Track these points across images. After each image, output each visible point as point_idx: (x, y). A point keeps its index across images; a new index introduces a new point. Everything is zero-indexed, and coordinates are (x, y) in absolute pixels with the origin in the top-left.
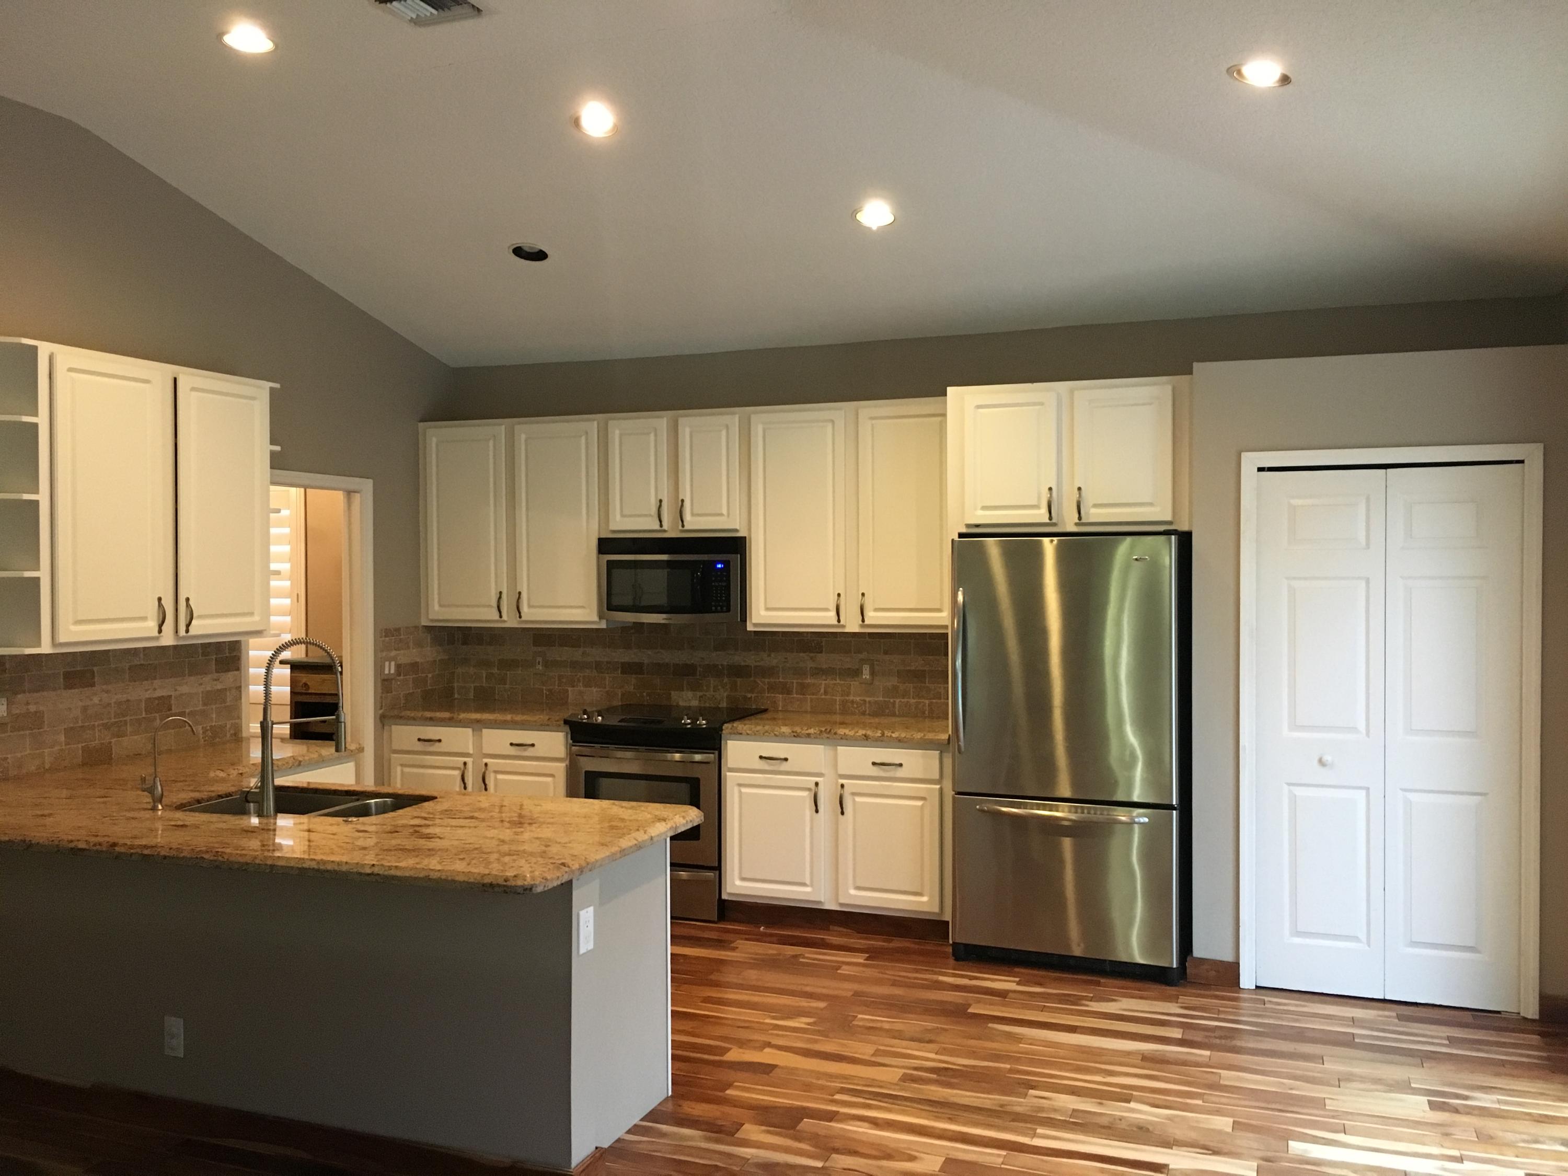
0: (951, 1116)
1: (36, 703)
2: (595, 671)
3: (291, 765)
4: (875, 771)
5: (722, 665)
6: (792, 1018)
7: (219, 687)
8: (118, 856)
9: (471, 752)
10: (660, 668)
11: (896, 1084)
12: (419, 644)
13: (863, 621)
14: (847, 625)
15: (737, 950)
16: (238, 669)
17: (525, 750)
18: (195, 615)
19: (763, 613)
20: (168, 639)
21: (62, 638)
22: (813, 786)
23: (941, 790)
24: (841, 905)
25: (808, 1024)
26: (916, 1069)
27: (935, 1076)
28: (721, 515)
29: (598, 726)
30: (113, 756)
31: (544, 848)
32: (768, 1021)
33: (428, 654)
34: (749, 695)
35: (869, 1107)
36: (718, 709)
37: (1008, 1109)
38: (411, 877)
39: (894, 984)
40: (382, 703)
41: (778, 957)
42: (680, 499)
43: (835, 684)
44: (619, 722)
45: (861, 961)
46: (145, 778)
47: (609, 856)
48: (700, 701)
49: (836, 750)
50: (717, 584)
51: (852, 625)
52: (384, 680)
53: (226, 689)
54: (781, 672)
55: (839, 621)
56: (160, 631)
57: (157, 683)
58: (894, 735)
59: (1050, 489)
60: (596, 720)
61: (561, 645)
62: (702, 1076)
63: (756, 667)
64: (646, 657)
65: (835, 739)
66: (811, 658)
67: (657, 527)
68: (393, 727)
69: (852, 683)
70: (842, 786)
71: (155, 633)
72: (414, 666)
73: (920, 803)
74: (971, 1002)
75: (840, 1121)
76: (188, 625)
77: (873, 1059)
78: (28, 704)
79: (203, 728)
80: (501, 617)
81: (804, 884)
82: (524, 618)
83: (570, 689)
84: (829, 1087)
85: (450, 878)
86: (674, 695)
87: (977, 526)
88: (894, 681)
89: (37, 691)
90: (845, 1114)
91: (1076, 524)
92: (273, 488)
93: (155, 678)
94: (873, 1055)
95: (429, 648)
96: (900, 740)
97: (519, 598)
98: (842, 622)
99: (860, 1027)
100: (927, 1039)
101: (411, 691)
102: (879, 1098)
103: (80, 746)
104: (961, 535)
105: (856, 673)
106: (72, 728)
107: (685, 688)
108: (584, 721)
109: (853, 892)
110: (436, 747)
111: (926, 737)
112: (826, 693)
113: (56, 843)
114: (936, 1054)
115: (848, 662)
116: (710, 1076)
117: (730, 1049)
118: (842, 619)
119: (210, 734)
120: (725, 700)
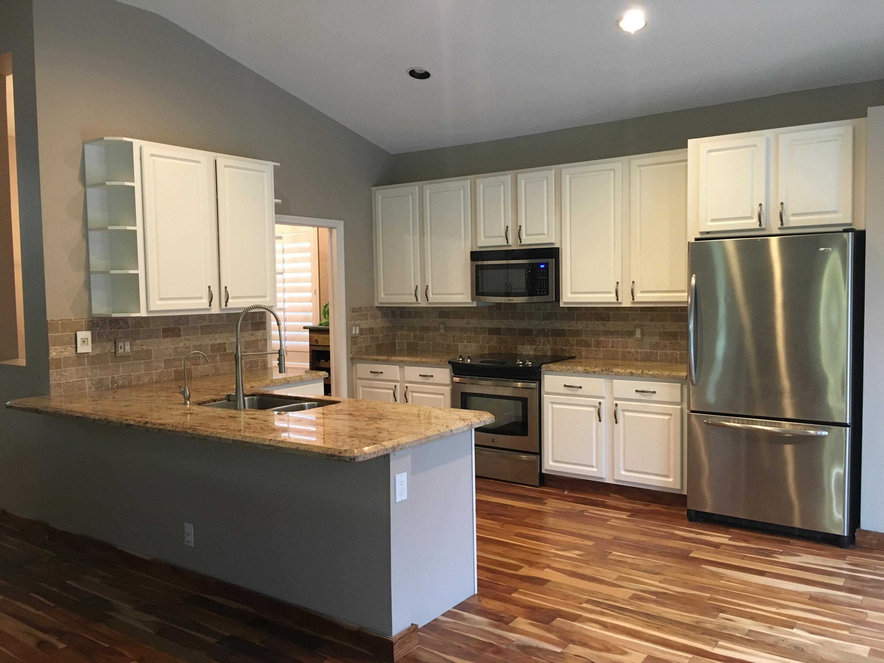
0: (658, 626)
1: (147, 345)
2: (473, 333)
3: (283, 382)
4: (638, 396)
5: (548, 329)
6: (568, 550)
7: (254, 338)
8: (148, 429)
9: (399, 380)
10: (511, 331)
11: (626, 601)
12: (374, 317)
13: (633, 299)
14: (623, 302)
15: (547, 505)
16: (265, 329)
17: (428, 379)
18: (229, 298)
19: (570, 295)
20: (215, 310)
21: (152, 308)
22: (597, 405)
23: (682, 409)
24: (616, 480)
25: (578, 555)
26: (643, 591)
27: (655, 597)
28: (544, 234)
29: (468, 364)
30: (192, 375)
31: (376, 434)
32: (552, 551)
33: (379, 323)
34: (564, 348)
35: (602, 614)
36: (546, 356)
37: (702, 625)
38: (289, 448)
39: (643, 533)
40: (351, 350)
41: (570, 511)
42: (519, 225)
43: (618, 341)
44: (480, 362)
45: (625, 517)
46: (181, 386)
47: (416, 441)
48: (534, 351)
49: (613, 382)
50: (540, 278)
51: (626, 303)
52: (352, 337)
53: (258, 340)
54: (584, 333)
55: (618, 300)
56: (210, 305)
57: (217, 336)
58: (650, 373)
59: (760, 205)
60: (467, 362)
61: (454, 318)
62: (500, 583)
63: (569, 330)
64: (502, 324)
65: (611, 375)
66: (603, 324)
67: (505, 243)
68: (358, 365)
69: (629, 340)
70: (616, 405)
71: (208, 307)
72: (371, 330)
73: (667, 417)
74: (693, 549)
75: (581, 622)
76: (226, 302)
77: (615, 582)
78: (142, 345)
79: (245, 362)
80: (417, 300)
81: (592, 466)
82: (430, 301)
83: (459, 344)
84: (580, 598)
85: (309, 450)
86: (519, 347)
87: (708, 233)
88: (657, 339)
89: (148, 339)
90: (586, 617)
91: (780, 228)
92: (276, 225)
93: (216, 333)
94: (616, 580)
95: (380, 320)
96: (654, 376)
97: (427, 289)
98: (620, 300)
99: (611, 559)
100: (656, 572)
101: (369, 344)
102: (612, 609)
103: (173, 369)
104: (696, 239)
105: (631, 334)
106: (169, 360)
107: (526, 343)
108: (460, 362)
109: (623, 473)
110: (380, 377)
111: (672, 374)
112: (612, 346)
113: (120, 420)
114: (660, 582)
115: (626, 327)
116: (505, 584)
117: (523, 567)
118: (619, 298)
119: (249, 365)
120: (550, 351)
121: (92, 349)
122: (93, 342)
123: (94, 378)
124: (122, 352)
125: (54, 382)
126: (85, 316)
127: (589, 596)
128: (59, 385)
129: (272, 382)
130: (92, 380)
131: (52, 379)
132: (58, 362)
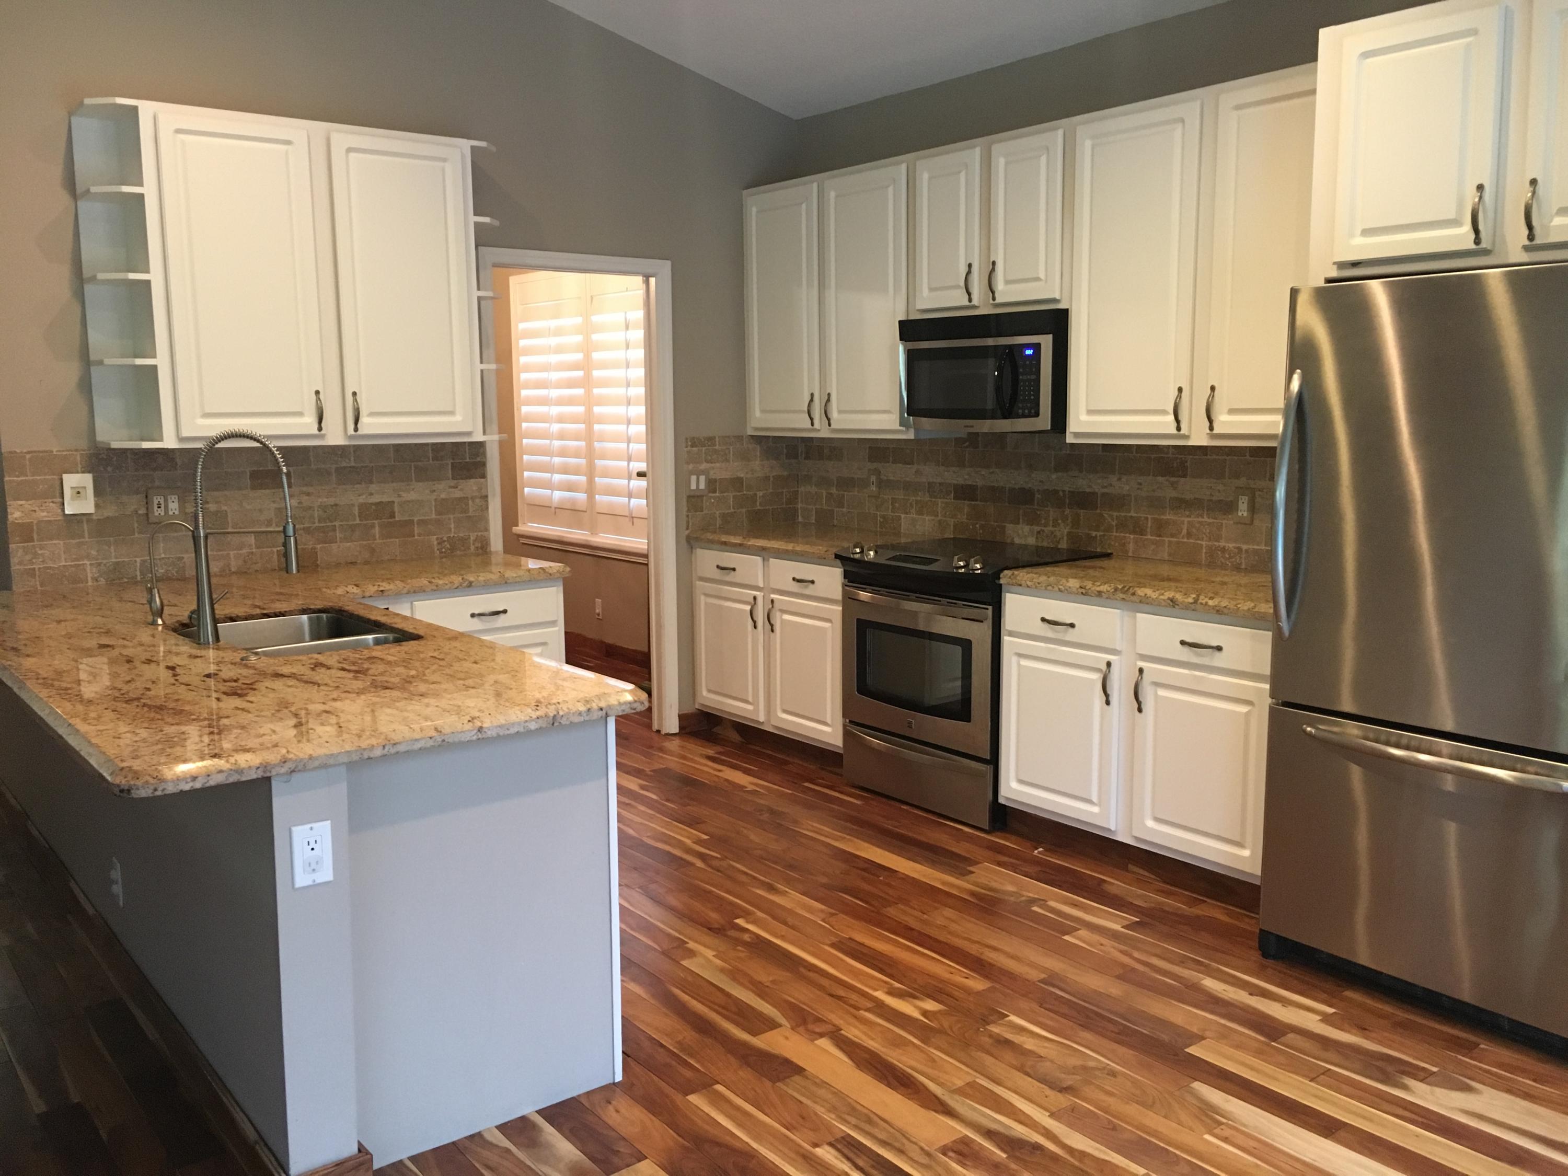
1: (217, 502)
2: (927, 495)
3: (457, 584)
4: (1186, 654)
5: (1064, 491)
6: (911, 998)
7: (457, 494)
9: (761, 585)
10: (995, 493)
11: (928, 1154)
12: (744, 457)
13: (1211, 428)
14: (1192, 436)
15: (968, 876)
16: (483, 476)
17: (806, 587)
18: (363, 413)
19: (1084, 417)
20: (333, 438)
21: (185, 433)
22: (1103, 667)
24: (1136, 838)
25: (927, 1014)
28: (1038, 279)
29: (870, 564)
30: (318, 562)
32: (881, 995)
33: (757, 468)
34: (1094, 534)
39: (1124, 975)
40: (688, 523)
42: (991, 261)
43: (1201, 523)
48: (1037, 538)
49: (1135, 618)
50: (1025, 377)
51: (1199, 437)
52: (689, 497)
53: (467, 498)
54: (1132, 504)
55: (1179, 429)
56: (320, 429)
57: (374, 487)
58: (1211, 603)
59: (1480, 188)
61: (894, 462)
63: (1103, 494)
65: (1131, 601)
66: (1172, 484)
67: (965, 302)
68: (698, 551)
69: (1224, 522)
70: (1141, 671)
71: (318, 432)
72: (737, 482)
73: (1244, 709)
76: (357, 423)
79: (437, 539)
80: (812, 424)
81: (1089, 801)
82: (833, 426)
83: (903, 516)
84: (828, 1129)
86: (1009, 526)
87: (1355, 264)
89: (217, 490)
91: (1524, 246)
93: (371, 482)
94: (956, 1092)
95: (757, 462)
96: (1219, 611)
97: (828, 401)
98: (1184, 431)
101: (732, 510)
103: (275, 550)
104: (1328, 281)
105: (1229, 507)
107: (1021, 520)
108: (857, 556)
109: (1150, 823)
110: (731, 577)
111: (1256, 610)
112: (1189, 535)
114: (1052, 1115)
115: (1219, 491)
116: (702, 1065)
117: (780, 1026)
118: (1183, 426)
119: (448, 546)
120: (1065, 538)
121: (97, 506)
122: (98, 492)
123: (105, 562)
124: (163, 514)
125: (18, 567)
126: (83, 444)
127: (856, 1127)
128: (32, 573)
129: (430, 582)
130: (99, 564)
131: (14, 560)
132: (27, 532)
